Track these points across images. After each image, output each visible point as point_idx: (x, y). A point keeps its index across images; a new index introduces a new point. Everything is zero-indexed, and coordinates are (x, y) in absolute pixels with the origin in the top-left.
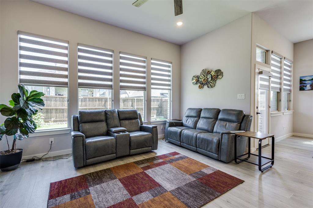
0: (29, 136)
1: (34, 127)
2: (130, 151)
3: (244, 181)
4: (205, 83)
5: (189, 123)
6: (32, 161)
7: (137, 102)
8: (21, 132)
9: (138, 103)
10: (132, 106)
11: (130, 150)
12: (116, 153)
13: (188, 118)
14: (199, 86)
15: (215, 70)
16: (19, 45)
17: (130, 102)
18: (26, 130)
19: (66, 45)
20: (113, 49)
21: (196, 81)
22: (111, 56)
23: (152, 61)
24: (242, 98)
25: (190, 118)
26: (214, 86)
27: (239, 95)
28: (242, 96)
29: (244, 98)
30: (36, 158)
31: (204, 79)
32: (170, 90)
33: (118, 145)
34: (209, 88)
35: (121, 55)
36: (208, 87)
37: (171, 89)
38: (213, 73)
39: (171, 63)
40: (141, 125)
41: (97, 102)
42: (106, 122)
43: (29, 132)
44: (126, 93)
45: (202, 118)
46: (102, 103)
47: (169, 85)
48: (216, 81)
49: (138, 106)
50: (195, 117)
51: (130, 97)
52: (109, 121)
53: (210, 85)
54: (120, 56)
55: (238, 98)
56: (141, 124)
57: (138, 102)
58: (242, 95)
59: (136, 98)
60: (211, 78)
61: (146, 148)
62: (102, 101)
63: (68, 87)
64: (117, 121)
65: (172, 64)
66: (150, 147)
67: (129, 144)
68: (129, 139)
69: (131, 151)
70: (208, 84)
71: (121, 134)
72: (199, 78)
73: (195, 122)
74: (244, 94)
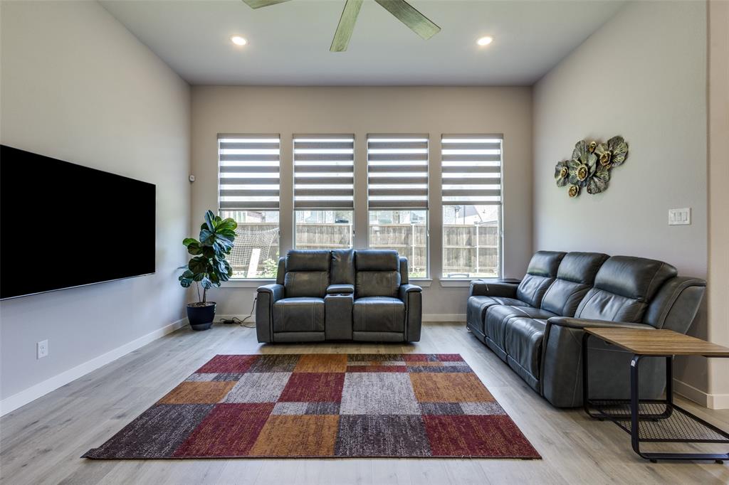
0: (221, 286)
1: (227, 272)
2: (352, 334)
3: (541, 458)
4: (583, 180)
5: (529, 291)
6: (230, 323)
7: (480, 233)
8: (210, 278)
9: (486, 237)
10: (470, 244)
11: (353, 331)
12: (324, 331)
13: (531, 277)
14: (571, 190)
15: (605, 141)
16: (219, 154)
17: (462, 234)
18: (217, 277)
19: (277, 141)
20: (353, 132)
21: (562, 176)
22: (351, 145)
23: (445, 141)
24: (682, 223)
25: (535, 277)
26: (605, 189)
27: (674, 211)
28: (681, 214)
29: (688, 222)
30: (236, 320)
31: (581, 169)
32: (499, 203)
33: (327, 316)
34: (590, 193)
35: (371, 140)
36: (590, 191)
37: (502, 202)
38: (602, 150)
39: (501, 136)
40: (401, 284)
41: (391, 234)
42: (330, 272)
43: (220, 278)
44: (477, 213)
45: (559, 278)
46: (401, 236)
47: (497, 193)
48: (609, 170)
49: (486, 244)
50: (546, 275)
51: (484, 221)
52: (334, 272)
53: (596, 185)
54: (369, 143)
55: (670, 223)
56: (404, 282)
57: (485, 234)
58: (681, 210)
59: (478, 226)
60: (595, 165)
61: (390, 334)
62: (401, 233)
63: (278, 210)
64: (349, 273)
65: (502, 138)
66: (400, 332)
67: (350, 318)
68: (350, 308)
69: (355, 333)
70: (590, 184)
71: (339, 296)
72: (568, 168)
73: (541, 289)
74: (687, 210)
